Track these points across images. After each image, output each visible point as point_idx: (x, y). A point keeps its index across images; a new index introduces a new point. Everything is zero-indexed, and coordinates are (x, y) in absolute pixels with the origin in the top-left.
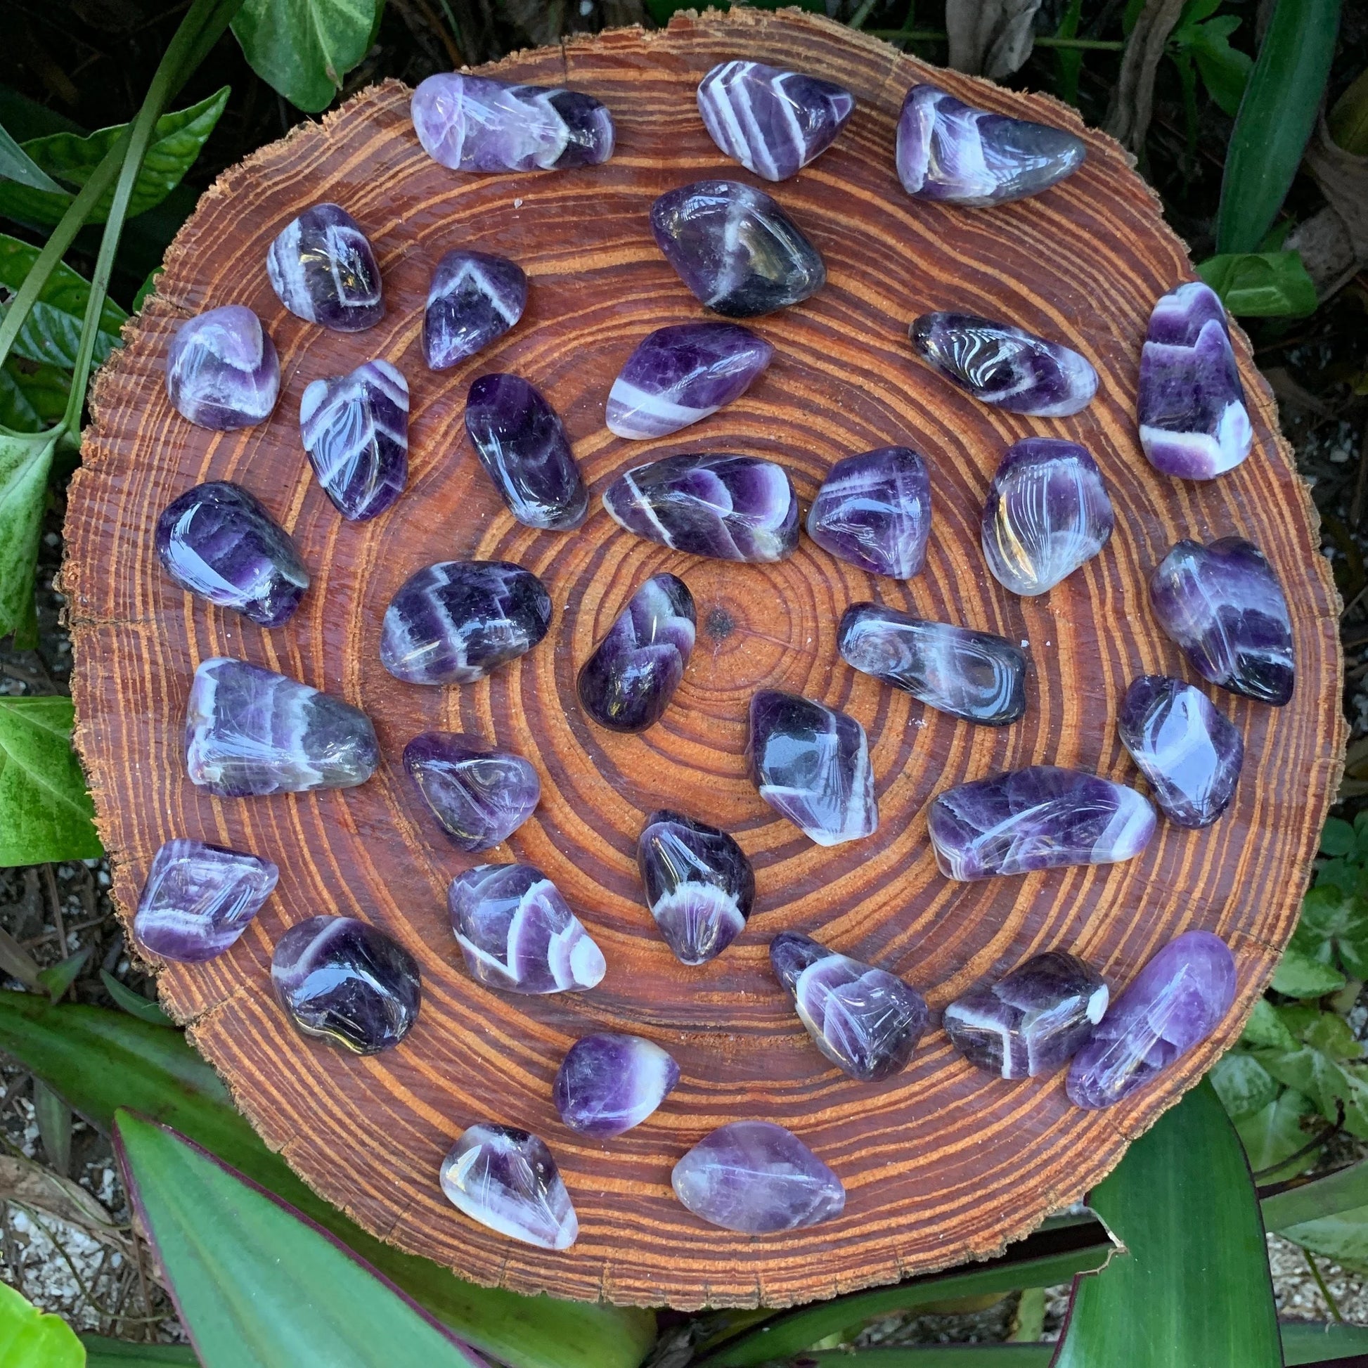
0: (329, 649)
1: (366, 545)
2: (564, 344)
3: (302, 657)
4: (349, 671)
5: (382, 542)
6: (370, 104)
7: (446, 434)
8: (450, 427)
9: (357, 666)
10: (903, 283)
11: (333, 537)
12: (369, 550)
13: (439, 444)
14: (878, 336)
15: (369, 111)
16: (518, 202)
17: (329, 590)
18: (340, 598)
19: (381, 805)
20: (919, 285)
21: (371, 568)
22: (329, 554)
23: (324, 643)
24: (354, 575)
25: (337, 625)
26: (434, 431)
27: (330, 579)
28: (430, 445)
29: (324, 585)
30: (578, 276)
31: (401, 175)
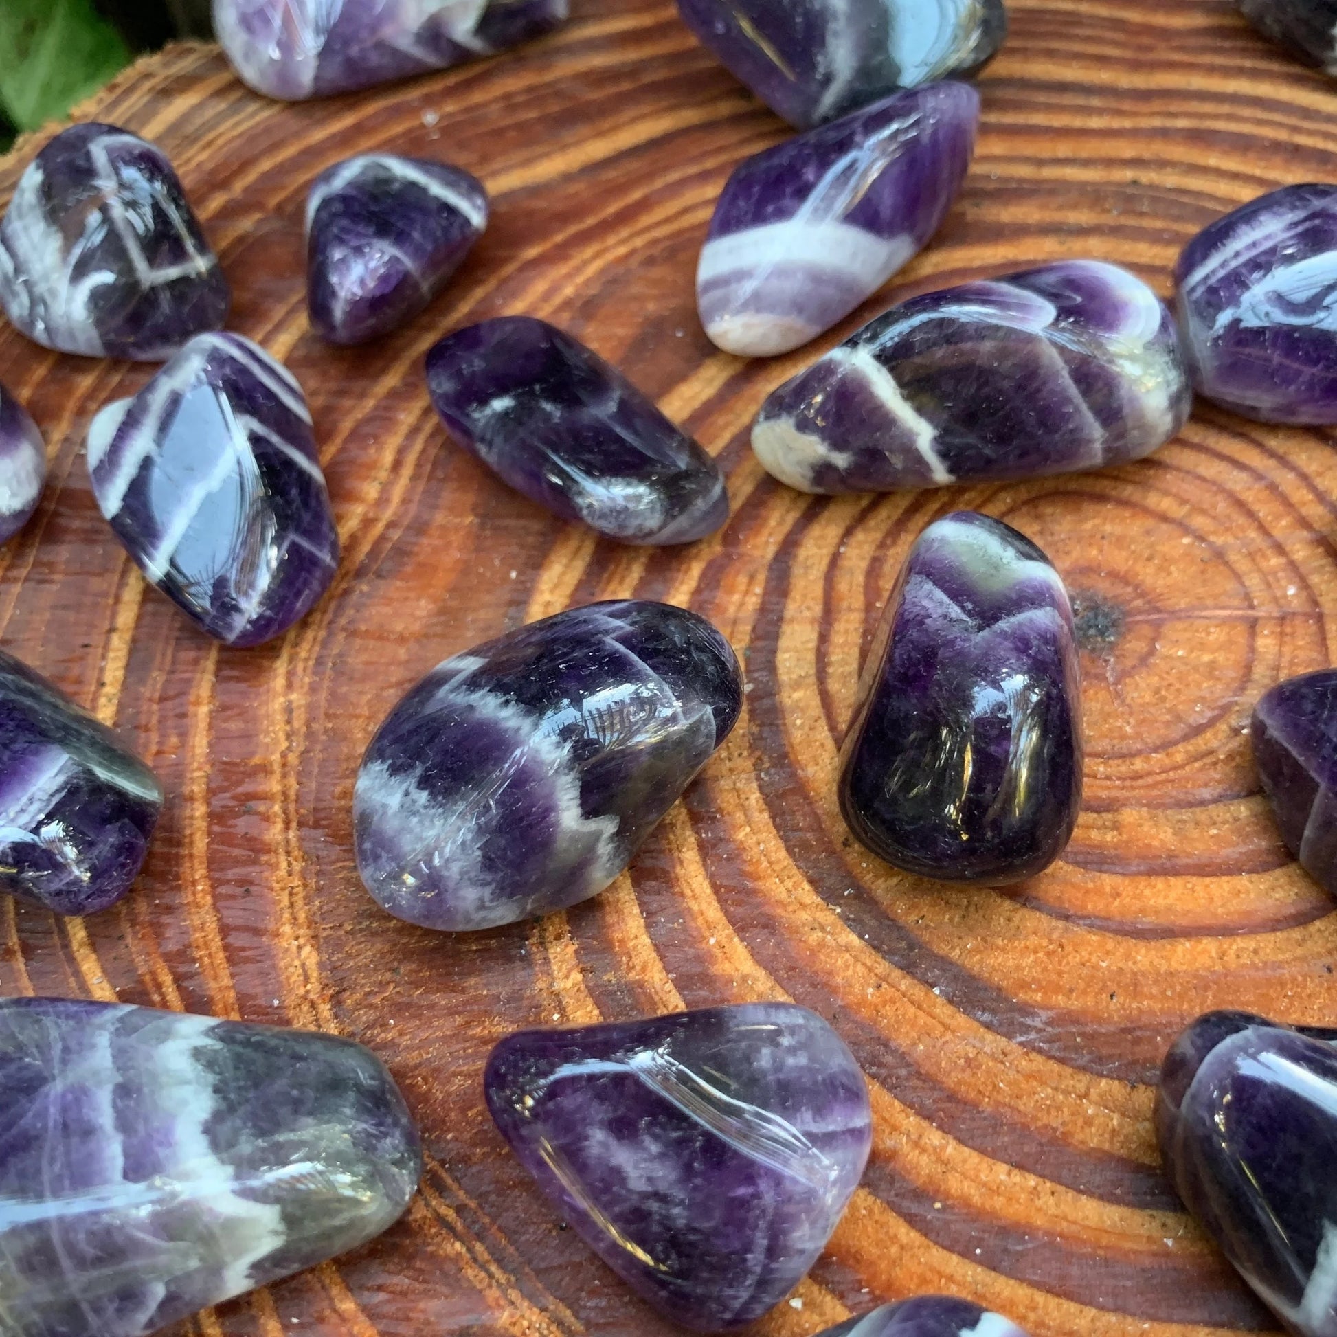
0: (238, 940)
1: (279, 703)
2: (578, 270)
3: (178, 979)
4: (296, 976)
5: (313, 689)
6: (147, 76)
7: (397, 465)
8: (401, 452)
9: (310, 956)
11: (204, 710)
12: (289, 710)
13: (386, 488)
14: (1120, 113)
15: (147, 85)
16: (430, 118)
17: (212, 817)
18: (241, 825)
19: (454, 1281)
21: (299, 745)
22: (200, 743)
23: (225, 930)
24: (264, 769)
25: (245, 883)
26: (373, 466)
27: (211, 792)
28: (371, 491)
29: (200, 810)
30: (567, 178)
31: (220, 141)
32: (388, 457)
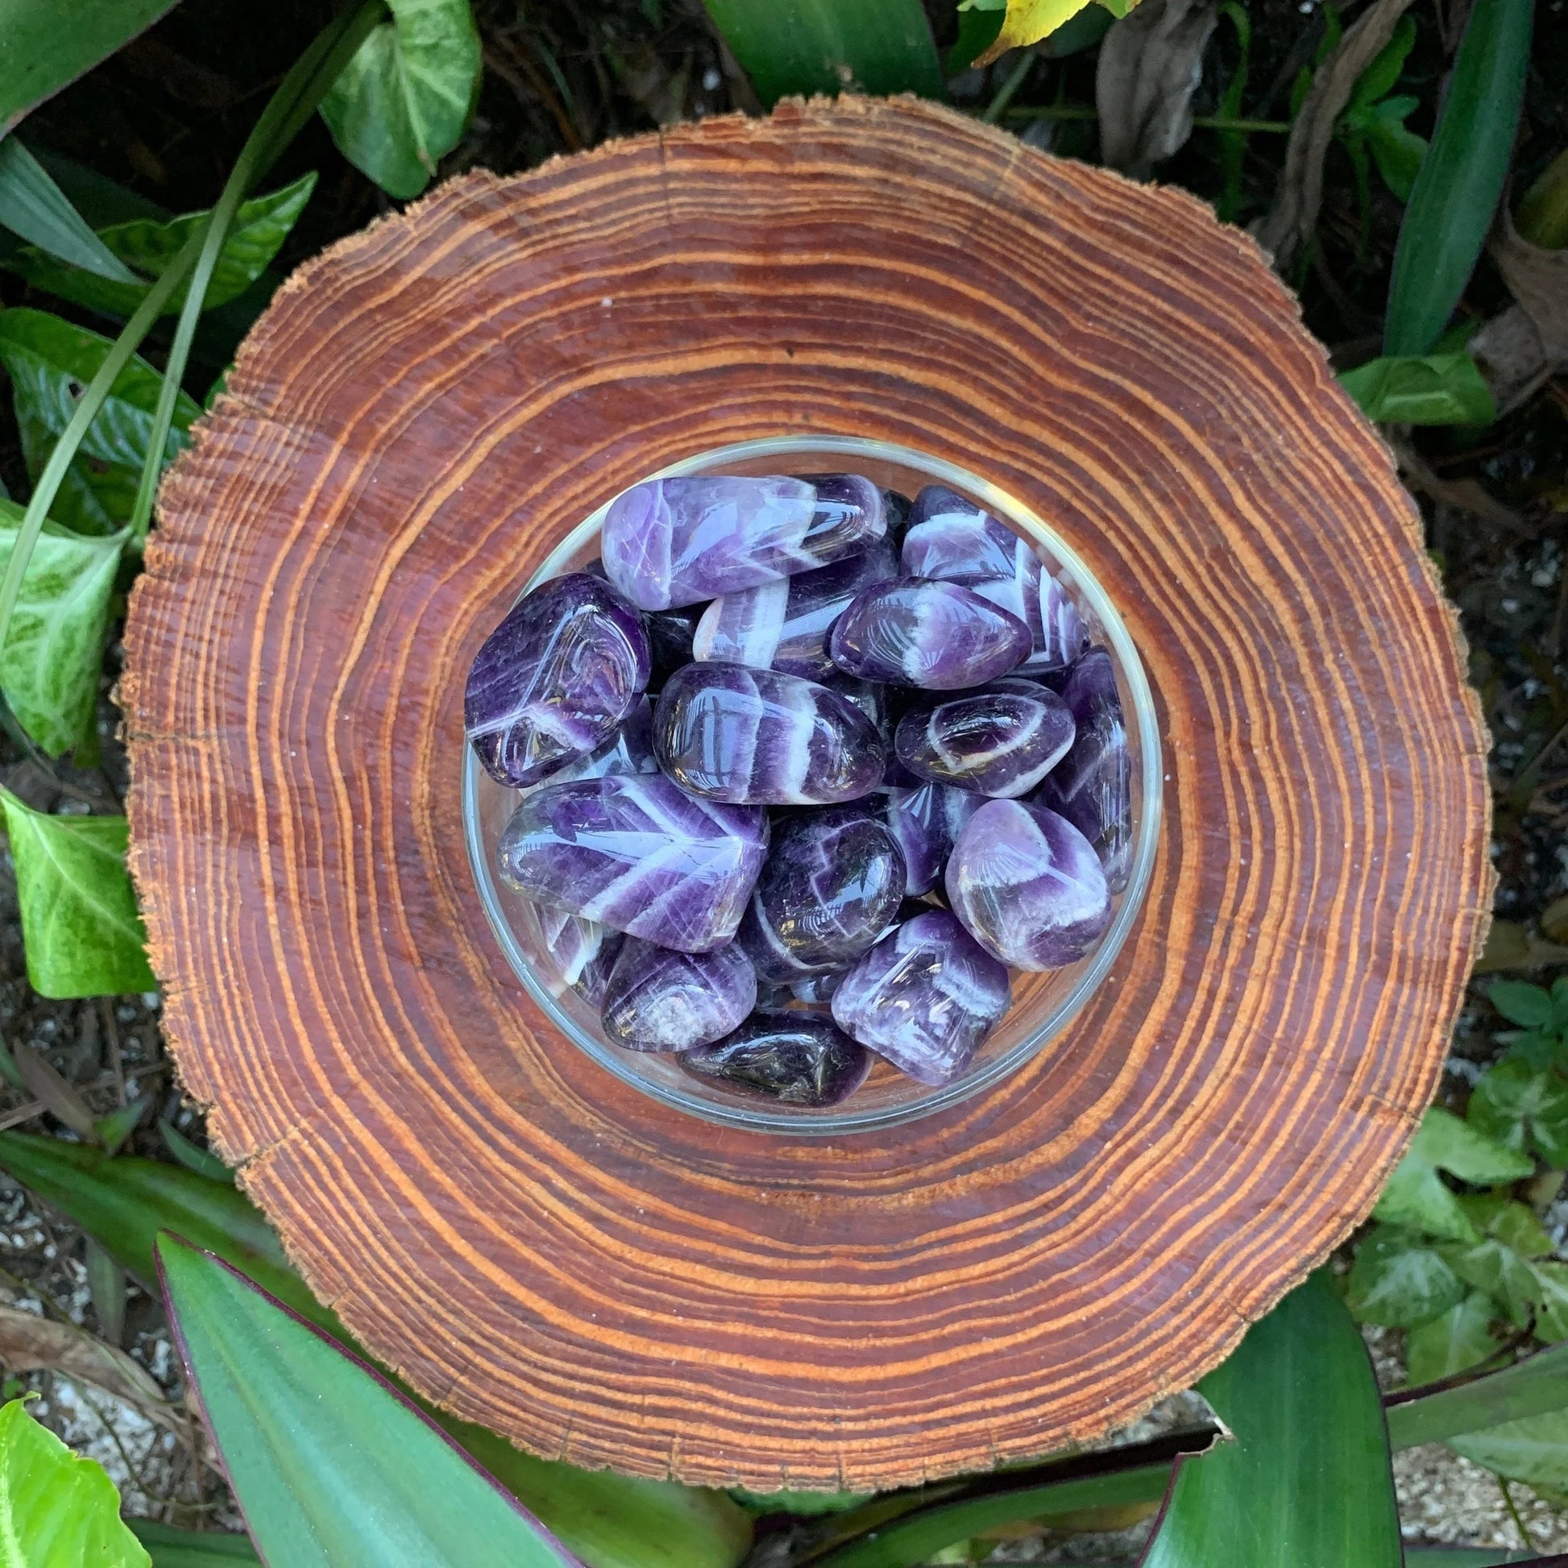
0: (399, 770)
1: (439, 661)
2: (654, 450)
3: (370, 779)
4: (418, 793)
5: (456, 659)
6: (456, 195)
7: (527, 544)
8: (532, 536)
9: (426, 787)
10: (1018, 389)
11: (406, 652)
12: (443, 665)
13: (519, 555)
14: (988, 444)
15: (455, 203)
16: (607, 302)
17: (400, 708)
18: (412, 716)
19: (448, 937)
20: (1035, 392)
21: (444, 685)
22: (400, 671)
23: (394, 763)
24: (426, 692)
25: (406, 744)
26: (515, 540)
27: (401, 695)
28: (511, 556)
29: (394, 702)
30: (671, 379)
31: (487, 271)
32: (524, 538)
